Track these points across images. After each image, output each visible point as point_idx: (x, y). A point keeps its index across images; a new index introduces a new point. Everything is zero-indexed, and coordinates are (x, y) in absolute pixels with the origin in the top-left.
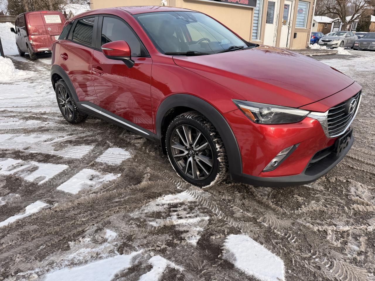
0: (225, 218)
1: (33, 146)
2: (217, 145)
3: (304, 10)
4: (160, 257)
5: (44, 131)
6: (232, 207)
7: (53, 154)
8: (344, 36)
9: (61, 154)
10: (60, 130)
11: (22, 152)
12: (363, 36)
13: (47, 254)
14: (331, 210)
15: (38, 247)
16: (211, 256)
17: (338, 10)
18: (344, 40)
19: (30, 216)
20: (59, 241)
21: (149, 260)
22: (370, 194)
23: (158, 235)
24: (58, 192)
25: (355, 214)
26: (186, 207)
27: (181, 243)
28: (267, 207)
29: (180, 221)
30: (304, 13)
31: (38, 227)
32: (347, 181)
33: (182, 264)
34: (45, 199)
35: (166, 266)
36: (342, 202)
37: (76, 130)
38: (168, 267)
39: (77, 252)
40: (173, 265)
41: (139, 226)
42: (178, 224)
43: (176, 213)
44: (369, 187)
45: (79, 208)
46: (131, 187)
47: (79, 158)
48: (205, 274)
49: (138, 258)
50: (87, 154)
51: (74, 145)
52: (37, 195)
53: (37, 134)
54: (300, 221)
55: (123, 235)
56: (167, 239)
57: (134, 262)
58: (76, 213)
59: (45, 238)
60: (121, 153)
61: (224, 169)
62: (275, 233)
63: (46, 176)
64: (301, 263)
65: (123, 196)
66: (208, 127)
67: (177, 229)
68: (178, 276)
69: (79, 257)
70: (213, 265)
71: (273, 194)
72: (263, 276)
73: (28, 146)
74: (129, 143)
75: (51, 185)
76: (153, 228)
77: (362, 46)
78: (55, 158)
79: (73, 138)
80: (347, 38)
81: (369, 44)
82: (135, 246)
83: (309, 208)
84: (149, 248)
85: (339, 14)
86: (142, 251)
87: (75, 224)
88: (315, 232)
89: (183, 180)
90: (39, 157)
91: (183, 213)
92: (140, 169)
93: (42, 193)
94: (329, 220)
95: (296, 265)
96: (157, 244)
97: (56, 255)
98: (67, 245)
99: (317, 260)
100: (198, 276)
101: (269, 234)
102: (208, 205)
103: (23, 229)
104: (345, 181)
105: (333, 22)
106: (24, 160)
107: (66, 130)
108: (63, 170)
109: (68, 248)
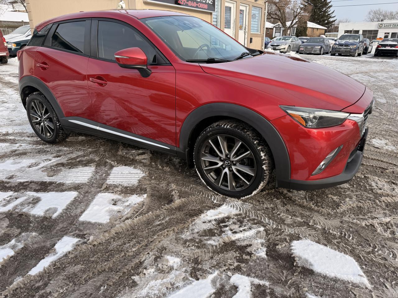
0: (278, 226)
1: (18, 174)
2: (261, 153)
3: (257, 15)
4: (240, 275)
5: (21, 155)
6: (279, 214)
7: (49, 181)
8: (290, 40)
9: (59, 180)
10: (40, 152)
11: (8, 183)
12: (306, 41)
13: (113, 295)
14: (366, 205)
15: (98, 289)
16: (287, 265)
17: (278, 16)
18: (290, 45)
19: (66, 255)
20: (119, 278)
21: (229, 280)
22: (389, 186)
23: (223, 253)
24: (83, 223)
25: (387, 206)
26: (234, 220)
27: (252, 258)
28: (310, 209)
29: (238, 236)
30: (257, 18)
31: (83, 267)
32: (365, 177)
33: (264, 278)
34: (72, 234)
35: (250, 284)
36: (371, 196)
37: (60, 150)
38: (252, 284)
39: (148, 286)
40: (257, 281)
41: (198, 247)
42: (237, 239)
43: (228, 228)
44: (386, 180)
45: (120, 238)
46: (165, 207)
47: (84, 182)
48: (292, 284)
49: (217, 280)
50: (92, 177)
51: (70, 168)
52: (59, 230)
53: (14, 159)
54: (346, 219)
55: (187, 260)
56: (235, 256)
57: (215, 286)
58: (120, 244)
59: (100, 277)
60: (132, 172)
61: (268, 177)
62: (331, 234)
63: (57, 206)
64: (369, 257)
65: (162, 218)
66: (250, 135)
67: (239, 244)
68: (268, 291)
69: (153, 291)
70: (295, 274)
71: (309, 196)
72: (345, 276)
73: (11, 174)
74: (133, 160)
75: (69, 217)
76: (214, 247)
77: (306, 50)
78: (53, 185)
79: (63, 160)
80: (293, 42)
81: (312, 48)
82: (207, 268)
83: (347, 205)
84: (223, 269)
85: (279, 20)
86: (216, 273)
87: (127, 256)
88: (363, 227)
89: (216, 193)
90: (34, 186)
91: (236, 227)
92: (163, 187)
93: (63, 227)
94: (369, 215)
95: (365, 260)
96: (228, 263)
97: (125, 293)
98: (131, 281)
99: (380, 252)
100: (287, 287)
101: (327, 236)
102: (255, 215)
103: (67, 271)
104: (363, 177)
105: (274, 27)
106: (15, 191)
107: (48, 151)
108: (73, 197)
109: (134, 284)
